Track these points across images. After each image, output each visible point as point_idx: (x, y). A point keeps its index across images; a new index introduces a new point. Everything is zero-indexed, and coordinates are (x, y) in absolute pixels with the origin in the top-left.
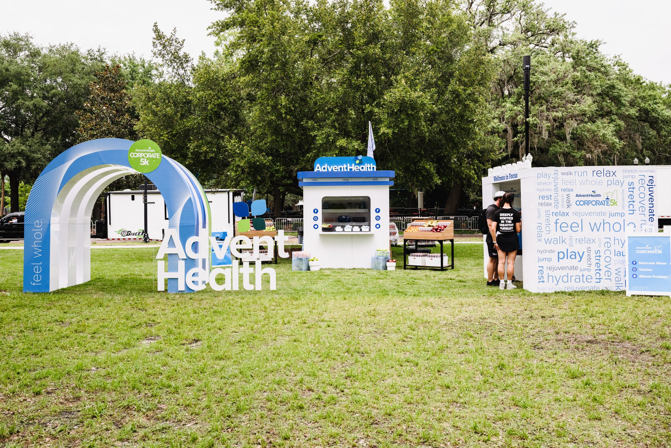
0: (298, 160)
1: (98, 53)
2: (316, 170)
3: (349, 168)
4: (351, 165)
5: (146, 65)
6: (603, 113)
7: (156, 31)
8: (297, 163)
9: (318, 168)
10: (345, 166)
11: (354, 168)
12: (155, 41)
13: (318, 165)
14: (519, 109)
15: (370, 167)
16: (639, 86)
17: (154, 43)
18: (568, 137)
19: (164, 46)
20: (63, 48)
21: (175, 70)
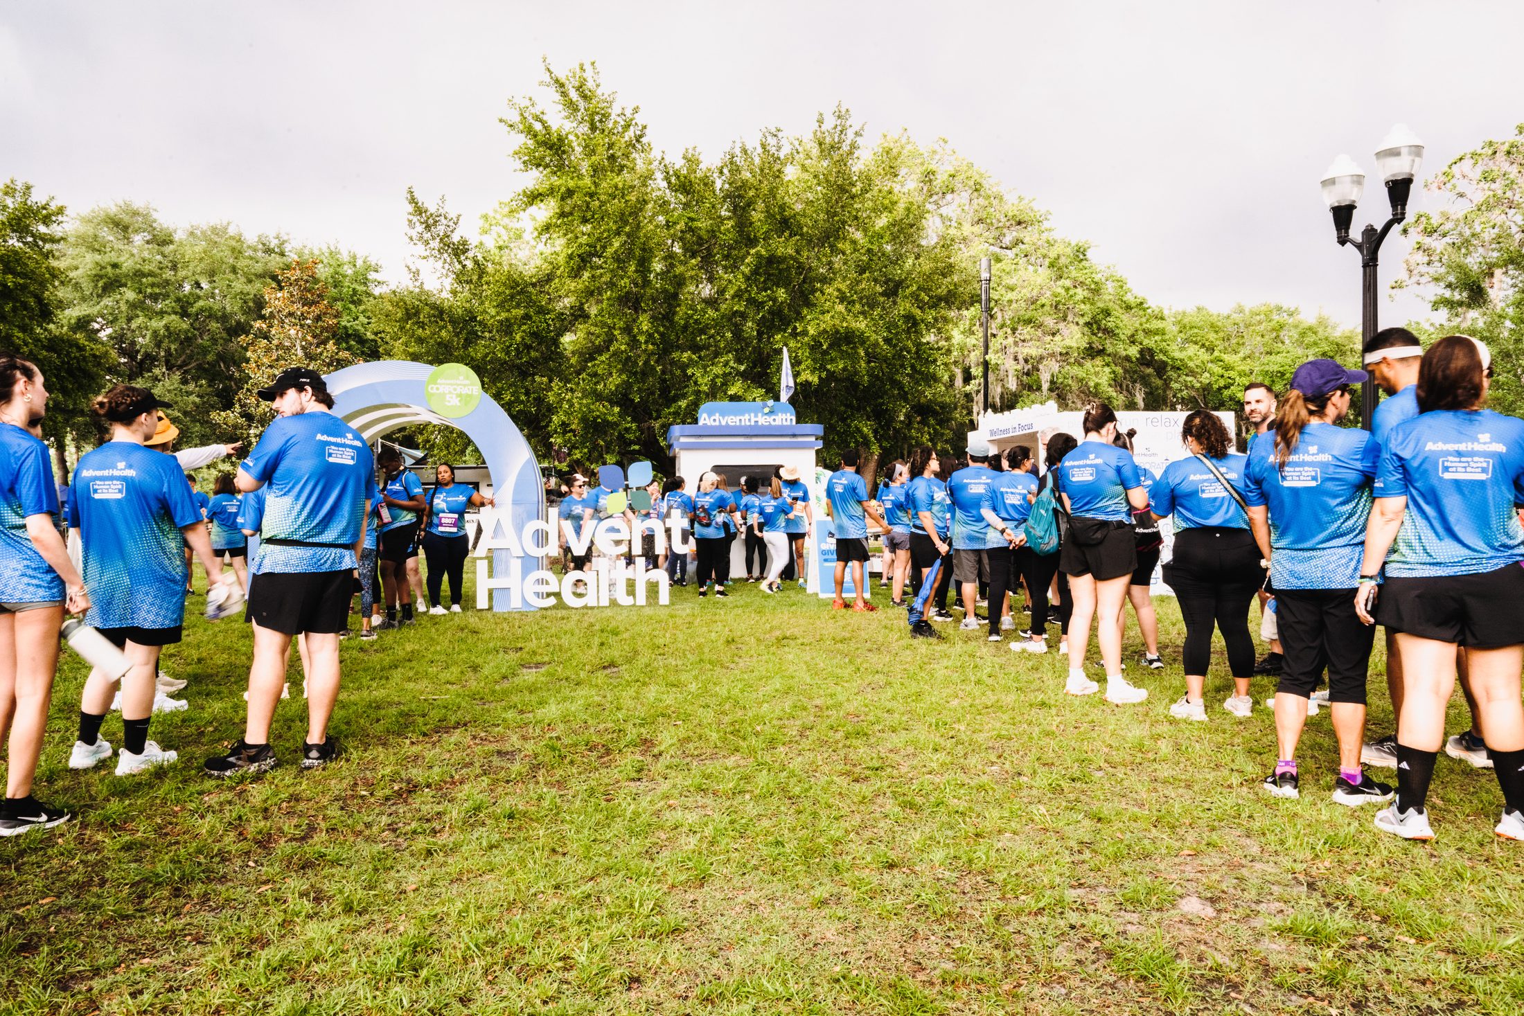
0: (658, 411)
1: (276, 241)
2: (701, 422)
3: (753, 419)
4: (756, 416)
5: (359, 263)
6: (1092, 352)
7: (413, 200)
8: (658, 417)
9: (704, 419)
10: (747, 417)
11: (763, 420)
12: (411, 217)
13: (705, 415)
14: (974, 342)
15: (786, 418)
16: (1141, 313)
17: (410, 221)
18: (1045, 386)
19: (428, 227)
20: (214, 230)
21: (447, 266)
